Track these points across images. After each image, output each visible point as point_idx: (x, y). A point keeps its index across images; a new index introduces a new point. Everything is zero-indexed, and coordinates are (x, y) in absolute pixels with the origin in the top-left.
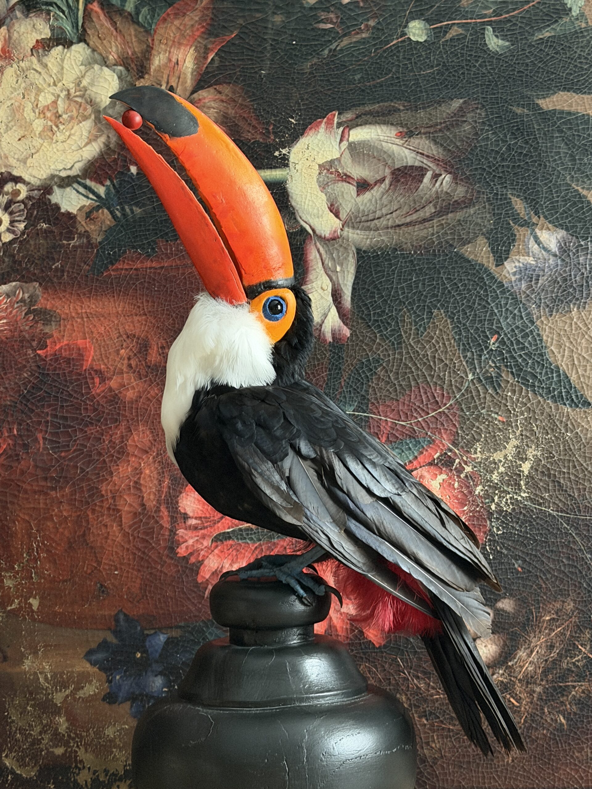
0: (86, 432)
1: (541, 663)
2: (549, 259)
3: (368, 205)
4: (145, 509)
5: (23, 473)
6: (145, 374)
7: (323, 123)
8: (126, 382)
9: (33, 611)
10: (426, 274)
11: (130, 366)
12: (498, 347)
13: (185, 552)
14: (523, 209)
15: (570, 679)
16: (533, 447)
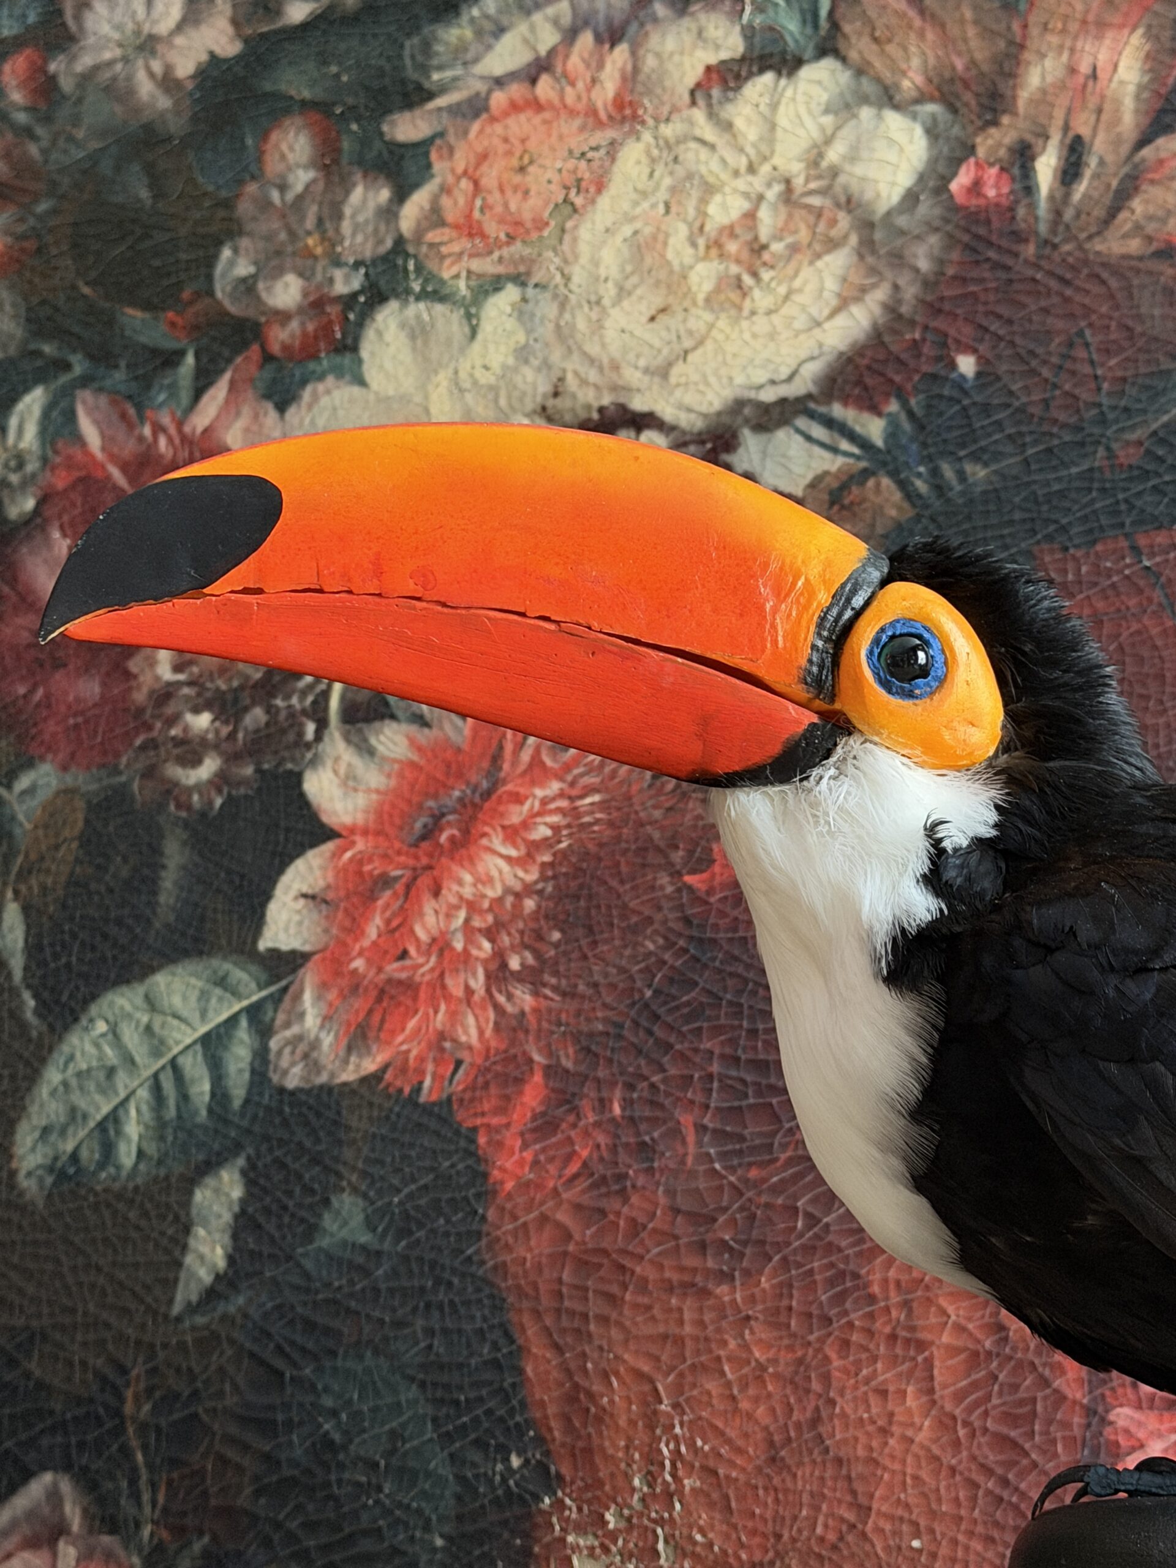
5: (635, 1228)
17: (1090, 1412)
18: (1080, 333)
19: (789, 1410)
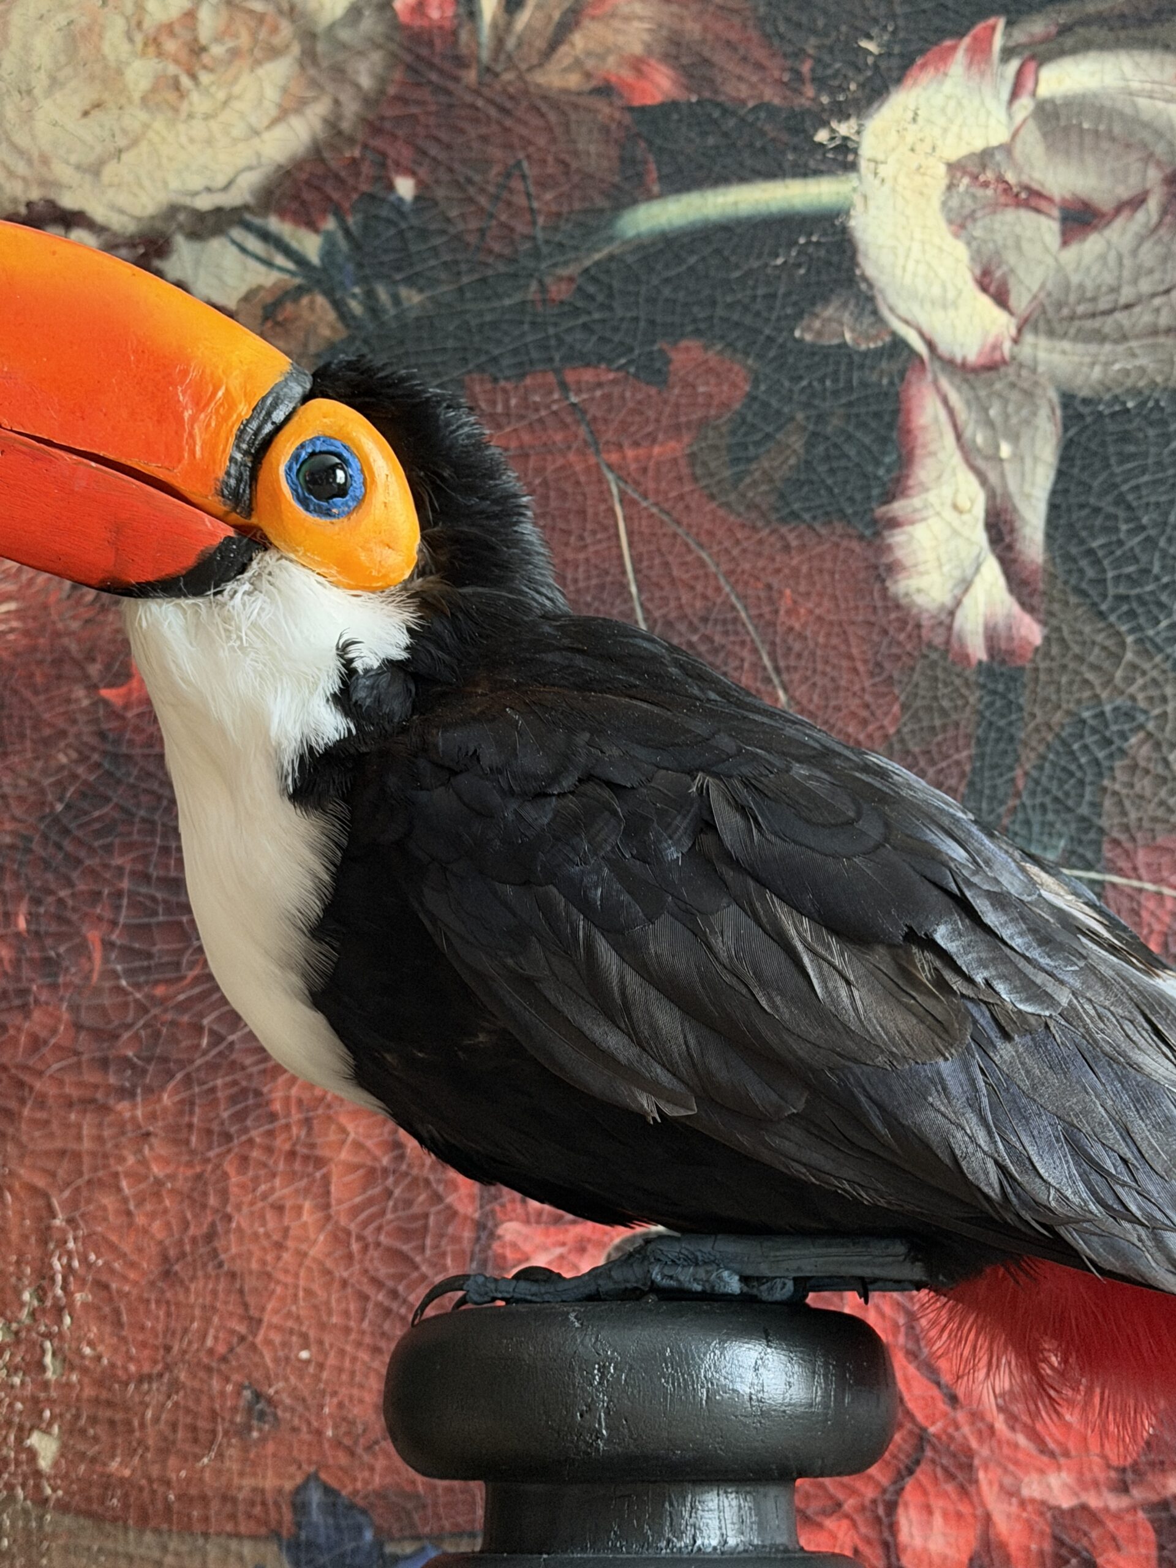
3: (1094, 270)
5: (36, 1043)
7: (961, 50)
9: (38, 1474)
17: (480, 1226)
18: (518, 164)
19: (186, 1225)
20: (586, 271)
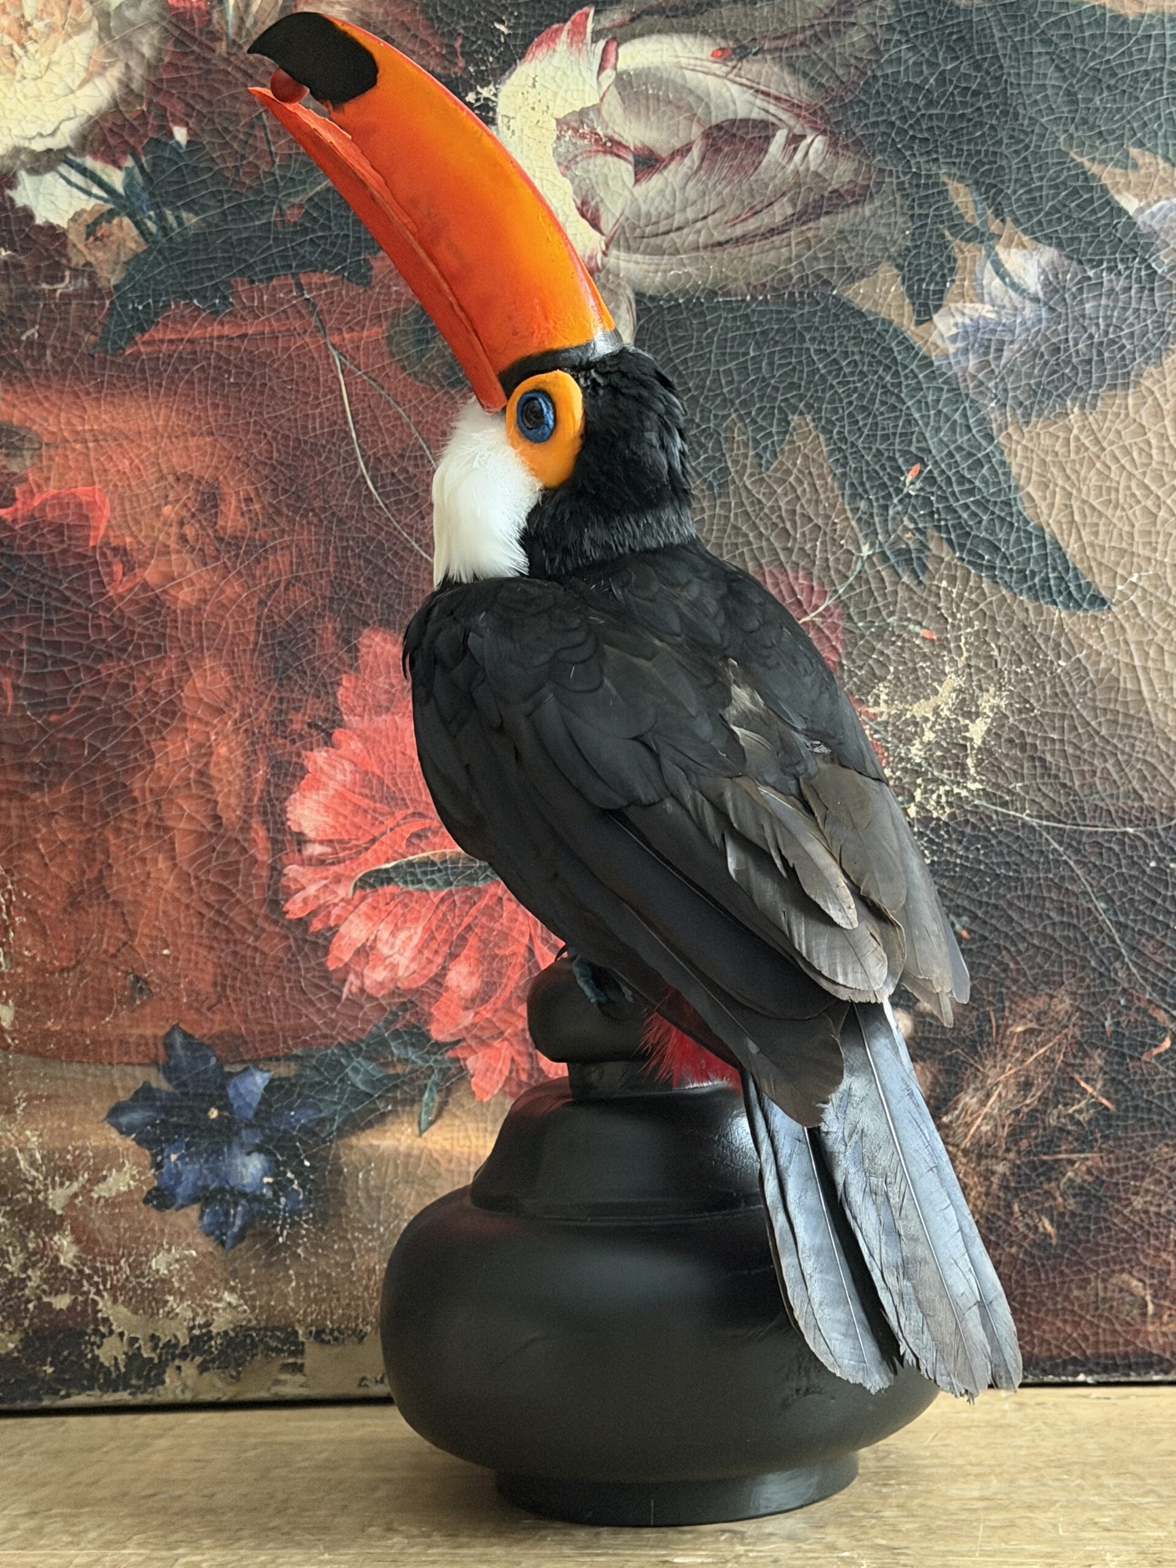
0: (98, 672)
1: (1007, 1117)
2: (1024, 308)
3: (656, 203)
4: (221, 824)
6: (215, 553)
7: (564, 34)
8: (175, 570)
9: (1, 1030)
10: (776, 343)
11: (183, 539)
12: (922, 489)
13: (302, 909)
14: (971, 205)
15: (1063, 1148)
16: (992, 690)
18: (260, 117)
19: (83, 873)
20: (310, 199)
